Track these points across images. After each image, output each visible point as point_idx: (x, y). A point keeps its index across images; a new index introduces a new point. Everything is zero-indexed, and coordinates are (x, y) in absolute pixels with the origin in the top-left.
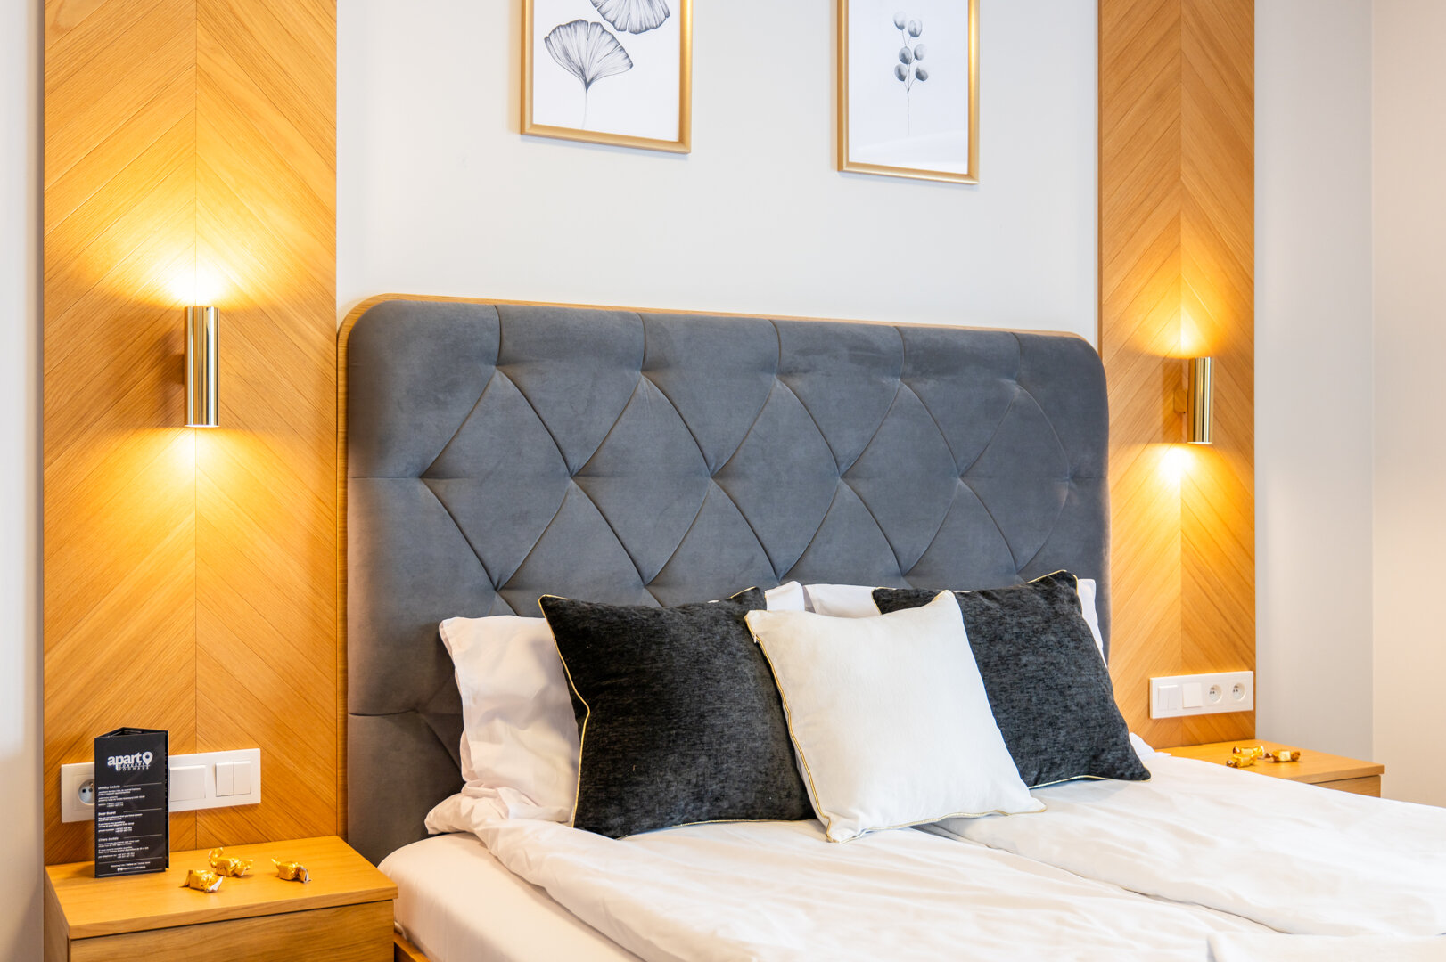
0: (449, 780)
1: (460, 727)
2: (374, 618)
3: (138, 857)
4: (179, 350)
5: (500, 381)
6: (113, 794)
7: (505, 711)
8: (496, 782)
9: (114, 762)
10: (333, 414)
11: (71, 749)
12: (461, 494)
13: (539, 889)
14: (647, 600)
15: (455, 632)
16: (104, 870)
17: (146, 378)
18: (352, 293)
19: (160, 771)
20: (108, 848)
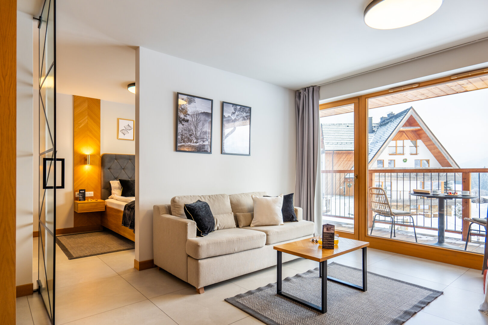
0: (110, 194)
1: (111, 190)
2: (104, 181)
3: (83, 199)
4: (86, 158)
5: (116, 161)
6: (81, 194)
7: (115, 188)
8: (114, 194)
9: (81, 192)
10: (100, 164)
11: (77, 191)
12: (112, 170)
13: (117, 200)
14: (130, 179)
15: (111, 182)
16: (80, 200)
17: (83, 161)
18: (102, 153)
19: (85, 192)
20: (80, 199)
